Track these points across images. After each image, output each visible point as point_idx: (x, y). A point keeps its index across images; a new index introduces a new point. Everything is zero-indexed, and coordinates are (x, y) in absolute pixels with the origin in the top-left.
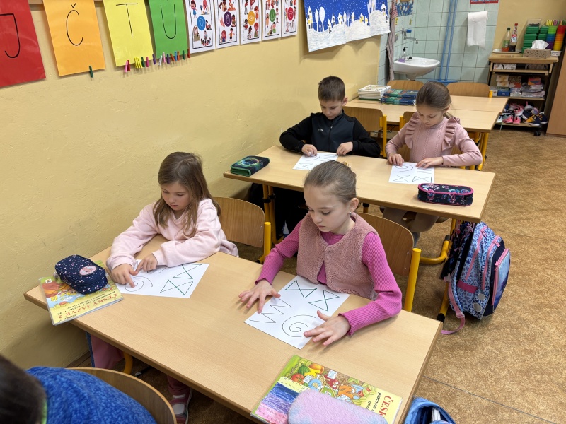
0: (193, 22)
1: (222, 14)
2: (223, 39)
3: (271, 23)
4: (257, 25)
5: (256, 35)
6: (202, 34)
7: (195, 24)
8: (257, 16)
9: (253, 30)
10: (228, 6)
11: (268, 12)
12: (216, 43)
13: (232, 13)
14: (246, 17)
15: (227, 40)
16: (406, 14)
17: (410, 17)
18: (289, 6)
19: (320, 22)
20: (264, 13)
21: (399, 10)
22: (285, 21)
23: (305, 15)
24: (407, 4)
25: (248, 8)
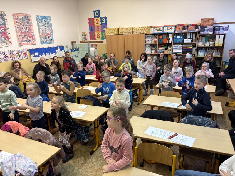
1: (4, 56)
2: (5, 60)
3: (18, 57)
4: (14, 57)
5: (14, 59)
8: (14, 56)
9: (13, 58)
10: (5, 54)
12: (3, 61)
13: (7, 56)
14: (11, 56)
16: (76, 51)
17: (78, 52)
18: (24, 53)
19: (36, 55)
20: (16, 55)
21: (72, 51)
22: (24, 56)
23: (31, 54)
24: (75, 49)
25: (11, 54)
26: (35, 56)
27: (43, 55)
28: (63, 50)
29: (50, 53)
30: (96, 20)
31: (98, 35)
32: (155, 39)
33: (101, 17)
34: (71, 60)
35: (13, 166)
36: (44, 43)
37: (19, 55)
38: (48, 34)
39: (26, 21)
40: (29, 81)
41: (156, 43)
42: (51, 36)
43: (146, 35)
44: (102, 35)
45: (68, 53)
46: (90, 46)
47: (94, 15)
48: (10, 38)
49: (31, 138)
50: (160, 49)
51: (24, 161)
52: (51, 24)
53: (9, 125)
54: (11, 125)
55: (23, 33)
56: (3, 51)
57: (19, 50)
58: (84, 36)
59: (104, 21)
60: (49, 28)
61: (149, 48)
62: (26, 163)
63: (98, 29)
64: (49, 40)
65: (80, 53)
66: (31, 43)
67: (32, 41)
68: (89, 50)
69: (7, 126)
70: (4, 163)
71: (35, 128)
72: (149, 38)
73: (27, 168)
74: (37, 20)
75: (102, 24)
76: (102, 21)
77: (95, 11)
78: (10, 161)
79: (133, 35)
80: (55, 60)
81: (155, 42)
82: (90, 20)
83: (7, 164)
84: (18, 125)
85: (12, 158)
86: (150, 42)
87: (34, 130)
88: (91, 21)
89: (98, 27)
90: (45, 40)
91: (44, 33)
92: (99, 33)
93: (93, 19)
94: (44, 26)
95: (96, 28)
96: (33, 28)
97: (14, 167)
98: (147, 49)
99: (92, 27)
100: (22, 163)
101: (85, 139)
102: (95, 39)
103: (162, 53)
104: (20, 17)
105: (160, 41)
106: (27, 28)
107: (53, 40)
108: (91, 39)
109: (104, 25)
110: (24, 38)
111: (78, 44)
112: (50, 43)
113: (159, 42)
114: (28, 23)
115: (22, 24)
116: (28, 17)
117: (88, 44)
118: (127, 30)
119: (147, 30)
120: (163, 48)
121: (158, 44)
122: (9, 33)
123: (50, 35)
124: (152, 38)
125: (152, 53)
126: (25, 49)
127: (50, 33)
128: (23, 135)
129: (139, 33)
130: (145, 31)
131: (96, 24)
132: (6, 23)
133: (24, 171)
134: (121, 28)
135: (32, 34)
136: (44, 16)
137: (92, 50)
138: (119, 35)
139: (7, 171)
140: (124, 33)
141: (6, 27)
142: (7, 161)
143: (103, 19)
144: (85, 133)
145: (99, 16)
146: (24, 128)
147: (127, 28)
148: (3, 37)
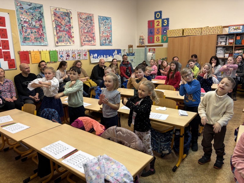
0: (59, 56)
1: (66, 55)
3: (79, 57)
4: (75, 57)
5: (75, 59)
6: (61, 58)
7: (60, 56)
8: (75, 55)
9: (74, 58)
10: (68, 53)
11: (78, 54)
13: (69, 55)
14: (72, 55)
15: (68, 59)
16: (131, 56)
17: (134, 56)
18: (84, 53)
19: (95, 57)
20: (77, 55)
21: (128, 55)
22: (84, 56)
23: (90, 55)
24: (132, 53)
25: (73, 54)
26: (93, 57)
27: (101, 57)
28: (120, 54)
29: (108, 56)
30: (157, 22)
31: (158, 38)
32: (230, 40)
33: (162, 18)
34: (128, 64)
35: (101, 171)
36: (103, 44)
37: (79, 55)
38: (108, 36)
39: (89, 21)
40: (88, 82)
41: (232, 45)
42: (110, 38)
43: (218, 35)
44: (162, 38)
45: (126, 57)
46: (148, 50)
47: (155, 16)
48: (73, 37)
49: (109, 139)
50: (237, 52)
51: (114, 166)
52: (111, 25)
53: (82, 121)
54: (84, 120)
55: (86, 33)
56: (66, 50)
57: (80, 50)
58: (142, 39)
59: (166, 22)
60: (109, 30)
61: (221, 51)
62: (119, 169)
63: (158, 32)
64: (107, 42)
65: (136, 58)
66: (91, 43)
67: (92, 41)
68: (146, 55)
69: (79, 122)
70: (89, 166)
71: (115, 127)
72: (222, 39)
73: (122, 178)
74: (99, 20)
75: (163, 26)
76: (163, 22)
77: (156, 13)
78: (96, 163)
79: (202, 37)
80: (114, 63)
81: (231, 43)
82: (149, 22)
83: (94, 168)
84: (93, 122)
85: (99, 160)
86: (223, 44)
87: (114, 129)
88: (151, 23)
89: (158, 29)
90: (104, 41)
91: (104, 34)
92: (159, 36)
93: (153, 21)
94: (105, 27)
95: (156, 31)
96: (94, 29)
97: (103, 173)
98: (218, 52)
99: (151, 30)
100: (114, 169)
101: (165, 149)
102: (153, 42)
103: (240, 57)
104: (84, 17)
105: (237, 43)
106: (89, 28)
107: (112, 42)
108: (149, 42)
109: (165, 27)
110: (86, 38)
111: (135, 48)
112: (109, 45)
113: (235, 44)
114: (91, 23)
115: (85, 24)
116: (91, 17)
117: (146, 49)
118: (195, 31)
119: (220, 30)
120: (240, 51)
121: (235, 46)
122: (73, 32)
123: (109, 36)
124: (226, 40)
125: (226, 57)
126: (85, 50)
127: (109, 35)
128: (99, 134)
129: (209, 34)
130: (218, 30)
131: (156, 26)
132: (71, 21)
133: (118, 180)
134: (187, 29)
135: (93, 34)
136: (106, 17)
137: (150, 54)
138: (184, 37)
139: (94, 177)
140: (190, 35)
141: (70, 25)
142: (92, 163)
143: (164, 21)
144: (165, 141)
145: (160, 18)
146: (100, 125)
147: (195, 29)
148: (67, 35)
